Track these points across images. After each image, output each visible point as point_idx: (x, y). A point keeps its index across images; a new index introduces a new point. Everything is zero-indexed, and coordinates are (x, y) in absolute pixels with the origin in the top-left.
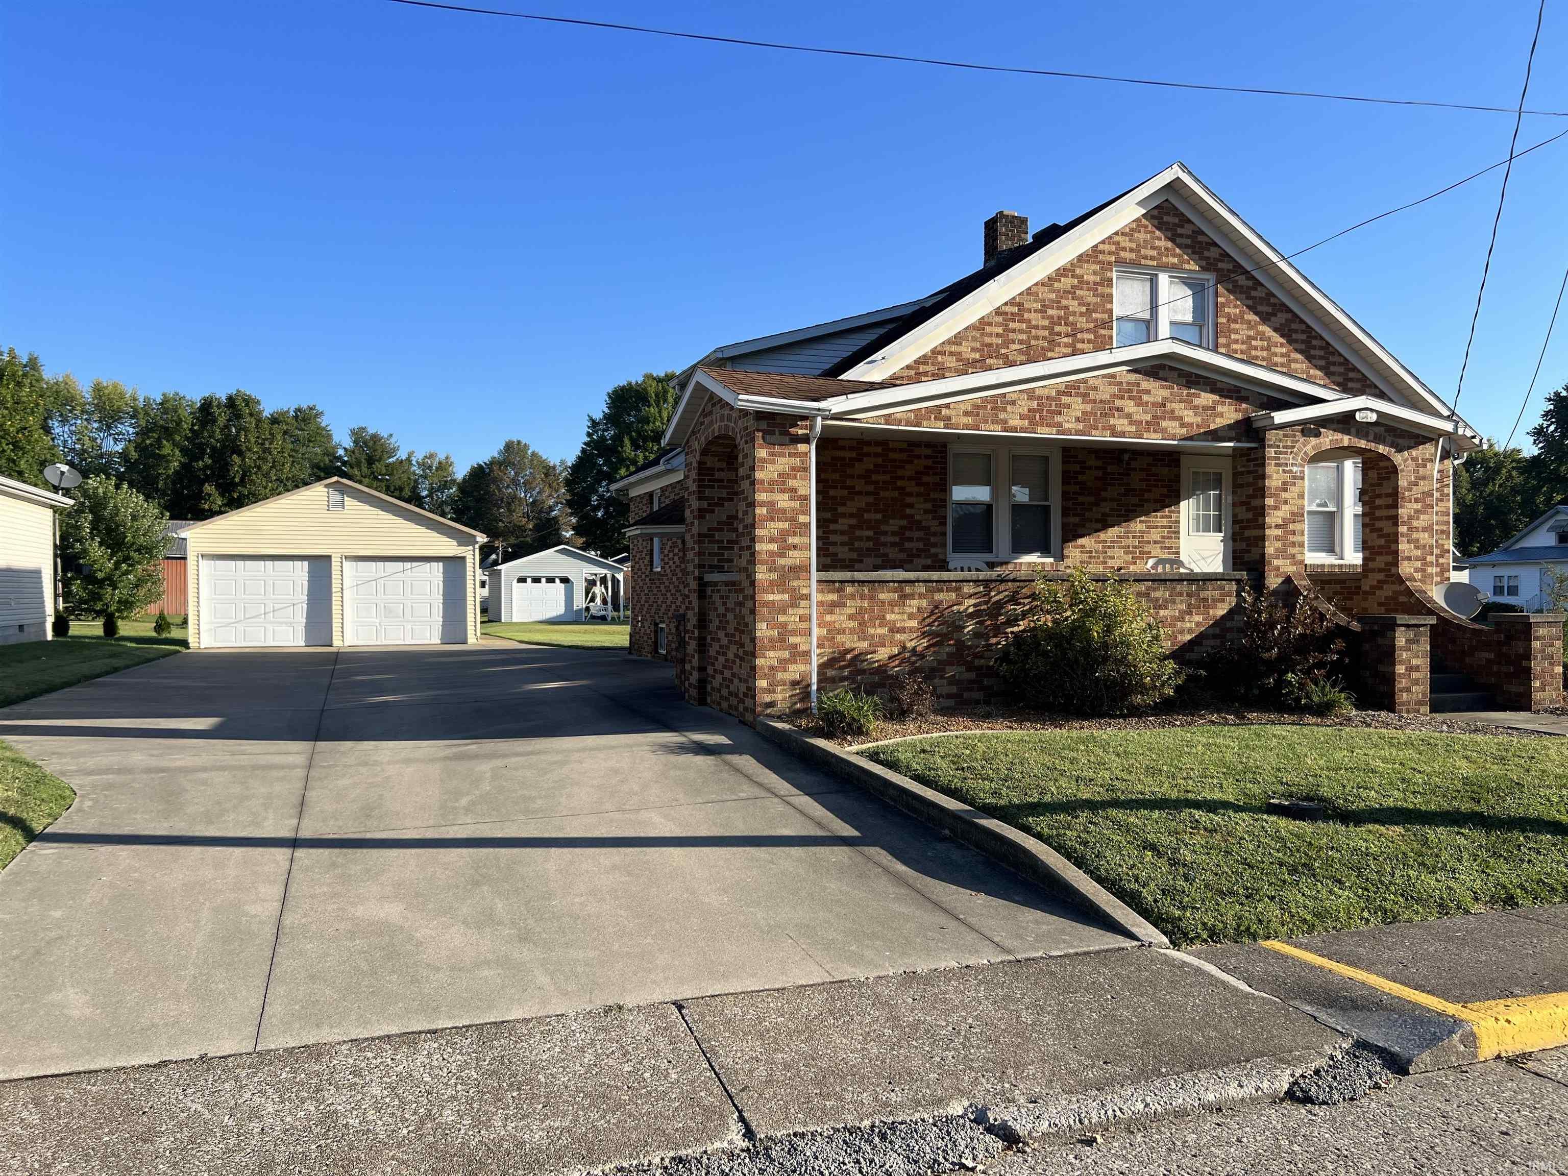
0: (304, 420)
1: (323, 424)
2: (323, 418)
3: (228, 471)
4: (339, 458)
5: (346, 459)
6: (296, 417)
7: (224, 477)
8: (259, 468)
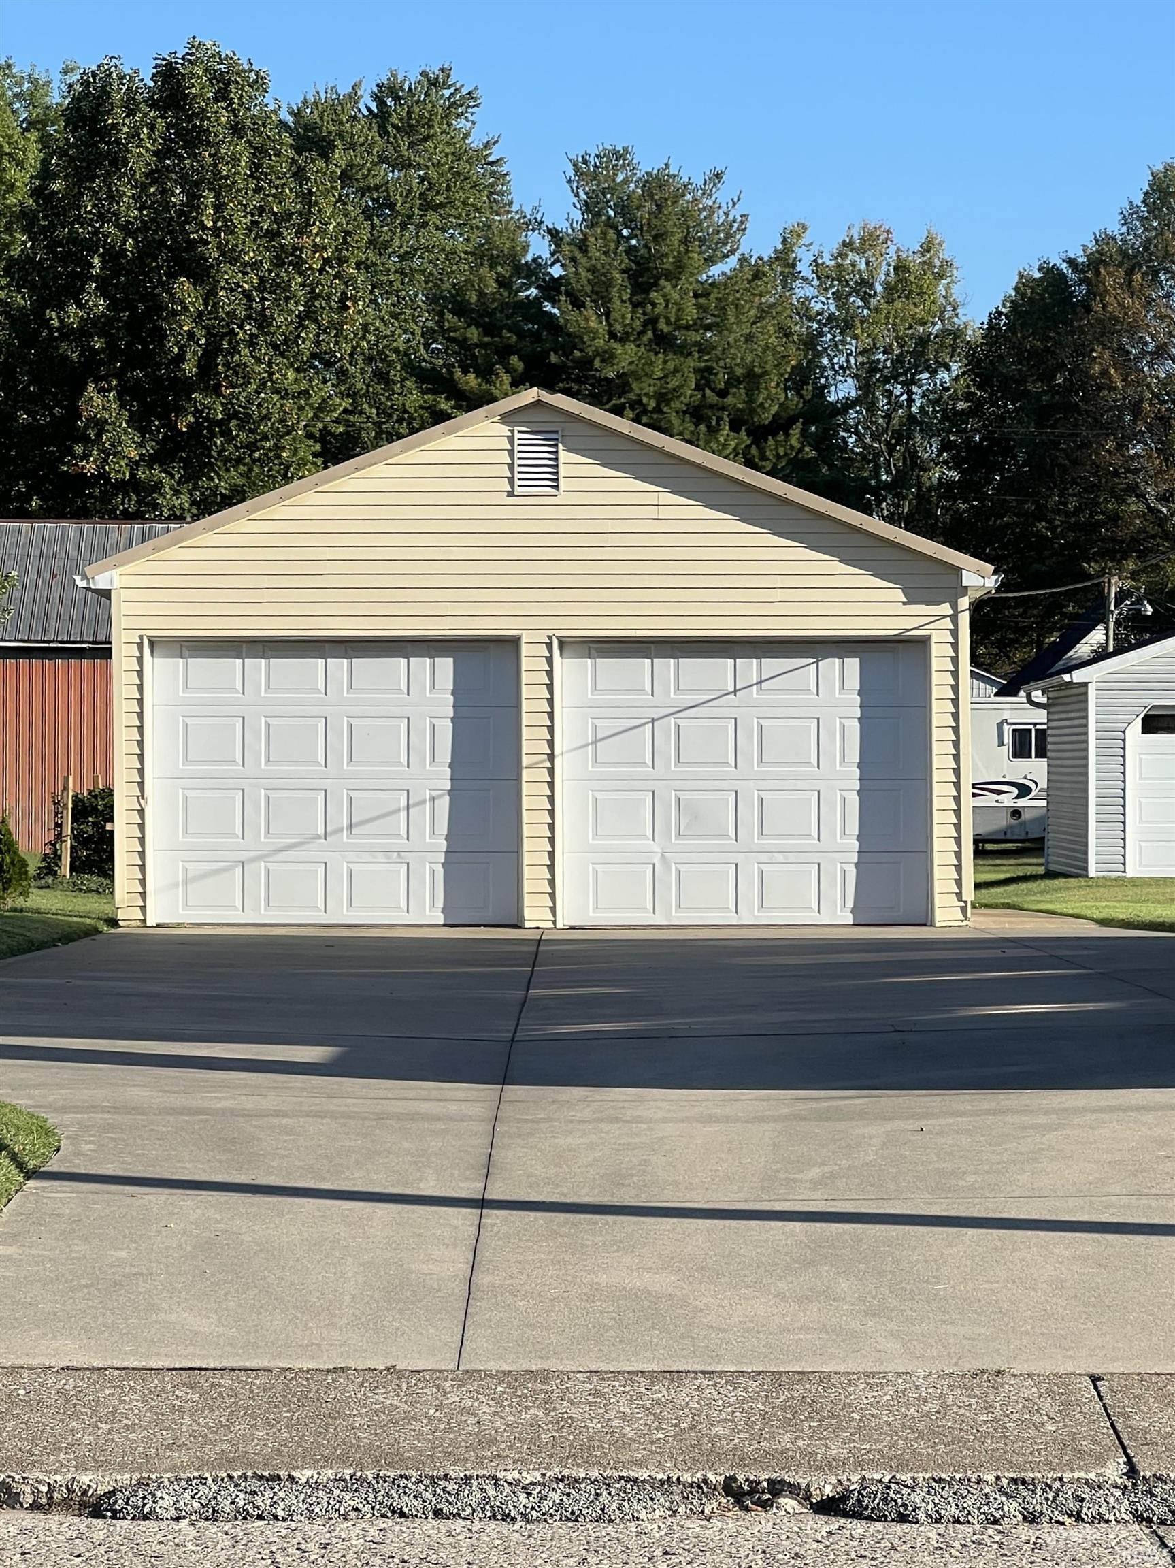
0: (408, 128)
1: (476, 141)
2: (477, 114)
3: (159, 335)
4: (533, 271)
5: (556, 271)
6: (381, 117)
7: (145, 360)
8: (263, 322)
